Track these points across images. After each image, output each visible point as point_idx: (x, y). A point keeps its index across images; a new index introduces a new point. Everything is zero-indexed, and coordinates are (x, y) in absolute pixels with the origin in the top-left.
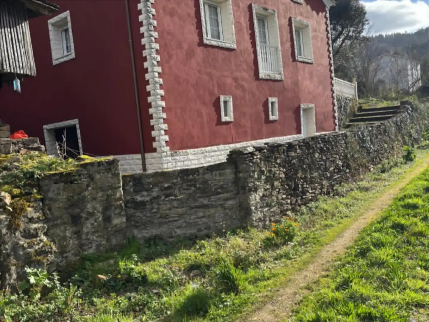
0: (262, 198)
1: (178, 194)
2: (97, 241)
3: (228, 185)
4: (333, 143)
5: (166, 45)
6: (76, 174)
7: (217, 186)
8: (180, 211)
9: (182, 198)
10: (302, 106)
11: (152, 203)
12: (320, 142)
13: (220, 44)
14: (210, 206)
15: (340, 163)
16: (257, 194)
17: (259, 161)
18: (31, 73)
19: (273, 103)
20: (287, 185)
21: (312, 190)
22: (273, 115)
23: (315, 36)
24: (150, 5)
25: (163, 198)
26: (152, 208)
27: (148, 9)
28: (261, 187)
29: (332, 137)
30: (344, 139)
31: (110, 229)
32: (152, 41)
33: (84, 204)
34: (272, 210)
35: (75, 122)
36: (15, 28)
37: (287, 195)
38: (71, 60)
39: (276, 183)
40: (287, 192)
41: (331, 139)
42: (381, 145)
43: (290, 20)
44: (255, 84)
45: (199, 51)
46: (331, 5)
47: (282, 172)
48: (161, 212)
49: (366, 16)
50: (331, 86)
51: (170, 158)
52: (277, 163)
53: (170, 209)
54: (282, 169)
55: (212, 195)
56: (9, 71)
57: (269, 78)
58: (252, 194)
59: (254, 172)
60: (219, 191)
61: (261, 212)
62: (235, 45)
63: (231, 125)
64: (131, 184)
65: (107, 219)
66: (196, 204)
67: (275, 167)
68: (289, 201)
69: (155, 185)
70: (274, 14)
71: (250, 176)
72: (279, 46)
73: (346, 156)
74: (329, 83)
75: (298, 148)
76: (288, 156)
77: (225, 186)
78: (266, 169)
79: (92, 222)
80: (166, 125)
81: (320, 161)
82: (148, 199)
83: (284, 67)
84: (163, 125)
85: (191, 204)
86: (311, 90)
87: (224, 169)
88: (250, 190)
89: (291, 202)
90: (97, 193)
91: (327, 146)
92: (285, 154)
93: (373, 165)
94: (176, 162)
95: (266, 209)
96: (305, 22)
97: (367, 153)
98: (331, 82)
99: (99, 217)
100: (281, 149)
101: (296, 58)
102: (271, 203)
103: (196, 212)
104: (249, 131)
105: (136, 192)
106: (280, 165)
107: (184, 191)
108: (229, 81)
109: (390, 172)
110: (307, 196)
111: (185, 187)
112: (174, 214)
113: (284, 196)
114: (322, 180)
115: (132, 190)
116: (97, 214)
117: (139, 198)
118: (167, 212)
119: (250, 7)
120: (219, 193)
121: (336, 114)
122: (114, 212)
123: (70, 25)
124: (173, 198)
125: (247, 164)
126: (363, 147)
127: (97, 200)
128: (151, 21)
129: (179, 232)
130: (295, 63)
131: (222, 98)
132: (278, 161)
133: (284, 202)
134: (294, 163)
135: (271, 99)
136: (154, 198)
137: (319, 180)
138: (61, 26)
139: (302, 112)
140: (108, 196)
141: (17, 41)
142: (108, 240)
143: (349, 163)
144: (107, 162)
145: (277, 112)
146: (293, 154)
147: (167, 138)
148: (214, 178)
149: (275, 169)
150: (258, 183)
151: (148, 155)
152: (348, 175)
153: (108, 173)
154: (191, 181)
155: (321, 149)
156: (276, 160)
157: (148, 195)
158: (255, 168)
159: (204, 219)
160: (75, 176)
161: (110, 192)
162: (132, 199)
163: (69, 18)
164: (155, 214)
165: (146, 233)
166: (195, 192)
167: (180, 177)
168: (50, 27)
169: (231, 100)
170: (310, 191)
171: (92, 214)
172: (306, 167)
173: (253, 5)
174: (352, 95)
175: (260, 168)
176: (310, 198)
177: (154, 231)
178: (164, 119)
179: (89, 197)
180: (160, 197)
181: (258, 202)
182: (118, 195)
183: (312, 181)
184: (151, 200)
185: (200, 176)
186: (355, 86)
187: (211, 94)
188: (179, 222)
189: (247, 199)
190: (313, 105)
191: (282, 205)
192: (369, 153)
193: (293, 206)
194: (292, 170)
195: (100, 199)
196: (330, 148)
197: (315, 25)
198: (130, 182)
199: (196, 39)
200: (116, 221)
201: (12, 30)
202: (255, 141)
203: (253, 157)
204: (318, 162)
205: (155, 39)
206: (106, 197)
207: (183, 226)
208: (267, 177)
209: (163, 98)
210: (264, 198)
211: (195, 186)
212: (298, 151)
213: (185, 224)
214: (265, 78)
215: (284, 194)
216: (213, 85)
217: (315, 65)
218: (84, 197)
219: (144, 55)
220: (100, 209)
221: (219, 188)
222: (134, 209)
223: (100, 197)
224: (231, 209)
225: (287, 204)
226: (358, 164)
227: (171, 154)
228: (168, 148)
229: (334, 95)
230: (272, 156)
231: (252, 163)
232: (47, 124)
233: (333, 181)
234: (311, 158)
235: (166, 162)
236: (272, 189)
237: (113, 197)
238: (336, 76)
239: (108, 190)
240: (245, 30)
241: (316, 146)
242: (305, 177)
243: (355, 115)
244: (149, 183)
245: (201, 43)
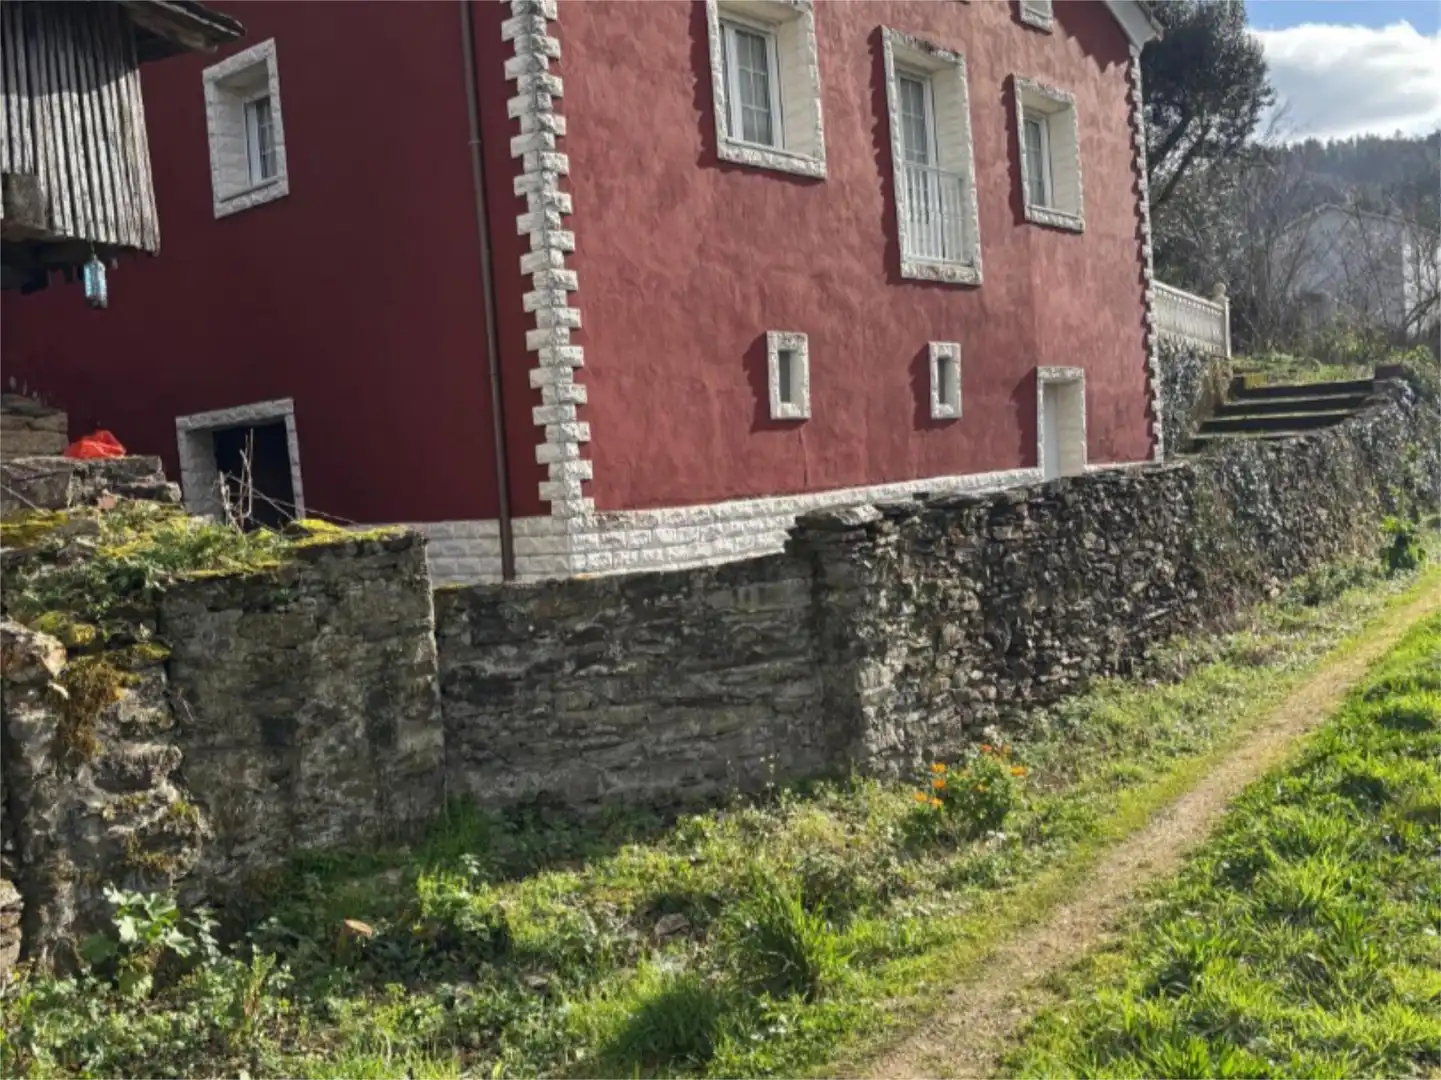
0: (901, 678)
1: (619, 659)
2: (345, 807)
3: (788, 631)
4: (1145, 501)
5: (591, 160)
6: (284, 581)
7: (752, 635)
8: (624, 712)
9: (631, 669)
10: (1043, 373)
11: (531, 686)
12: (1102, 494)
13: (772, 160)
14: (725, 699)
15: (1168, 569)
16: (883, 663)
17: (894, 554)
18: (143, 243)
19: (943, 362)
20: (989, 637)
21: (1070, 656)
22: (942, 400)
23: (1090, 139)
24: (543, 27)
25: (569, 667)
26: (533, 703)
27: (539, 38)
28: (899, 643)
29: (1142, 478)
30: (1180, 488)
31: (389, 768)
32: (545, 146)
33: (307, 681)
34: (934, 720)
35: (282, 407)
36: (94, 93)
37: (986, 672)
38: (275, 201)
39: (951, 630)
40: (987, 660)
41: (1138, 487)
42: (1306, 511)
43: (1009, 84)
44: (885, 294)
45: (703, 182)
46: (1149, 38)
47: (971, 594)
48: (562, 715)
49: (1266, 77)
50: (1143, 309)
51: (594, 538)
52: (954, 563)
53: (591, 707)
54: (970, 582)
55: (736, 664)
56: (70, 233)
57: (933, 277)
58: (869, 664)
59: (876, 589)
60: (758, 649)
61: (897, 724)
62: (823, 164)
63: (802, 429)
64: (464, 617)
65: (382, 735)
66: (679, 694)
67: (949, 576)
68: (992, 692)
69: (544, 624)
70: (956, 64)
71: (863, 602)
72: (972, 171)
73: (1187, 546)
74: (1136, 298)
75: (1026, 513)
76: (993, 540)
77: (778, 635)
78: (917, 579)
79: (332, 741)
80: (585, 427)
81: (1101, 561)
82: (518, 670)
83: (985, 243)
84: (574, 425)
85: (664, 693)
86: (1074, 321)
87: (776, 577)
88: (862, 651)
89: (999, 693)
90: (352, 645)
91: (1126, 509)
92: (984, 532)
93: (1279, 577)
94: (612, 550)
95: (915, 716)
96: (1060, 91)
97: (1258, 537)
98: (1143, 296)
99: (356, 726)
100: (968, 516)
101: (1027, 213)
102: (930, 697)
103: (678, 719)
104: (862, 451)
105: (481, 646)
106: (964, 570)
107: (638, 649)
108: (800, 284)
109: (1336, 604)
110: (1055, 677)
111: (646, 635)
112: (604, 723)
113: (977, 675)
114: (1104, 622)
115: (466, 639)
116: (347, 714)
117: (489, 667)
118: (584, 715)
119: (876, 40)
120: (756, 658)
121: (1158, 405)
122: (404, 709)
123: (274, 84)
124: (604, 669)
125: (854, 560)
126: (1246, 516)
127: (352, 669)
128: (545, 78)
129: (619, 783)
130: (1020, 229)
131: (775, 342)
132: (959, 556)
133: (976, 694)
134: (1012, 565)
135: (938, 349)
136: (540, 668)
137: (1095, 624)
138: (245, 89)
139: (1040, 392)
140: (387, 656)
141: (100, 135)
142: (381, 804)
143: (1199, 567)
144: (386, 545)
145: (956, 391)
146: (1009, 533)
147: (587, 468)
148: (742, 605)
149: (949, 582)
150: (889, 629)
151: (521, 525)
152: (1194, 609)
153: (389, 579)
154: (664, 612)
155: (1105, 519)
156: (951, 553)
157: (520, 659)
158: (881, 574)
159: (702, 744)
160: (278, 586)
161: (393, 644)
162: (464, 668)
163: (272, 66)
164: (542, 721)
165: (512, 784)
166: (678, 653)
167: (629, 601)
168: (210, 93)
169: (805, 347)
170: (1066, 660)
171: (332, 717)
172: (1053, 579)
173: (886, 32)
174: (1212, 340)
175: (899, 577)
176: (1064, 681)
177: (536, 778)
178: (578, 406)
179: (324, 658)
180: (560, 666)
181: (889, 693)
182: (419, 656)
183: (1069, 628)
184: (528, 673)
185: (695, 599)
186: (1223, 312)
187: (739, 324)
188: (621, 749)
189: (851, 679)
190: (1079, 372)
191: (967, 702)
192: (1265, 536)
193: (1007, 708)
194: (1006, 588)
195: (360, 668)
196: (1135, 515)
197: (1093, 100)
198: (460, 610)
199: (694, 140)
200: (410, 742)
201: (86, 97)
202: (880, 487)
203: (872, 539)
204: (1093, 562)
205: (557, 137)
206: (379, 662)
207: (633, 765)
208: (919, 607)
209: (576, 335)
210: (910, 679)
211: (678, 633)
212: (1027, 522)
213: (639, 758)
214: (920, 277)
215: (975, 667)
216: (745, 298)
217: (1087, 235)
218: (307, 659)
219: (518, 192)
220: (358, 700)
221: (756, 642)
222: (469, 700)
223: (360, 659)
224: (794, 713)
225: (987, 701)
226: (1227, 575)
227: (600, 521)
228: (590, 502)
229: (1152, 338)
230: (940, 537)
231: (871, 557)
232: (188, 411)
233: (1144, 628)
234: (1072, 549)
235: (581, 548)
236: (936, 649)
237: (402, 661)
238: (1158, 277)
239: (388, 637)
240: (857, 116)
241: (1088, 509)
242: (1049, 611)
243: (1221, 410)
244: (524, 619)
245: (709, 157)
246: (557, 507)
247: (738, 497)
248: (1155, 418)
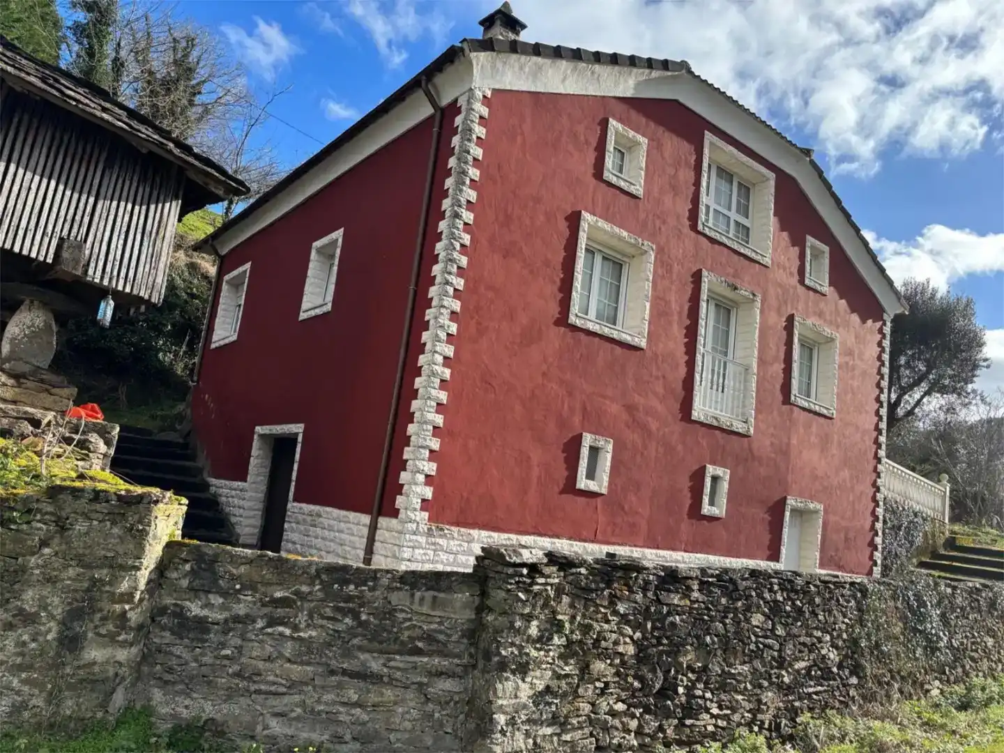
0: (539, 697)
1: (302, 626)
2: (18, 693)
3: (449, 636)
4: (817, 600)
5: (478, 309)
6: (19, 506)
7: (418, 632)
8: (296, 670)
9: (311, 637)
10: (791, 502)
11: (225, 632)
12: (776, 587)
13: (615, 335)
14: (386, 679)
15: (833, 655)
16: (523, 681)
17: (552, 594)
18: (150, 297)
19: (715, 479)
20: (641, 679)
21: (720, 708)
22: (712, 503)
23: (847, 363)
24: (461, 226)
25: (260, 624)
26: (223, 645)
27: (456, 232)
28: (544, 666)
29: (818, 583)
30: (855, 597)
31: (68, 670)
32: (446, 294)
33: (16, 587)
34: (567, 737)
35: (298, 428)
37: (629, 706)
38: (325, 314)
39: (599, 666)
40: (633, 696)
41: (812, 588)
42: (974, 637)
43: (791, 319)
44: (678, 427)
45: (556, 335)
46: (898, 312)
47: (628, 640)
48: (243, 660)
49: (985, 349)
50: (874, 475)
51: (423, 540)
52: (615, 613)
53: (269, 659)
54: (629, 631)
55: (400, 653)
56: (97, 281)
57: (715, 423)
58: (507, 679)
59: (528, 618)
60: (420, 644)
61: (527, 734)
62: (645, 340)
64: (188, 567)
65: (71, 642)
66: (345, 666)
67: (608, 622)
68: (634, 724)
69: (251, 586)
70: (753, 301)
71: (512, 626)
72: (755, 366)
73: (855, 642)
74: (871, 468)
75: (696, 587)
76: (659, 601)
77: (441, 637)
78: (573, 618)
79: (26, 637)
80: (434, 466)
81: (766, 637)
82: (220, 616)
83: (758, 411)
84: (425, 463)
85: (333, 662)
86: (820, 473)
87: (449, 589)
88: (503, 666)
89: (640, 726)
90: (66, 567)
91: (798, 603)
92: (650, 594)
93: (940, 680)
95: (549, 731)
96: (828, 331)
97: (925, 648)
98: (876, 468)
99: (50, 630)
100: (636, 578)
101: (793, 398)
102: (566, 717)
103: (340, 686)
105: (194, 591)
106: (624, 619)
107: (321, 622)
108: (614, 408)
109: (982, 715)
110: (698, 723)
111: (328, 612)
112: (277, 676)
113: (620, 707)
114: (760, 686)
115: (185, 583)
116: (44, 620)
117: (195, 609)
118: (261, 665)
119: (697, 277)
120: (418, 652)
121: (878, 540)
122: (96, 627)
123: (338, 251)
124: (288, 632)
125: (509, 590)
126: (915, 630)
127: (59, 585)
128: (456, 255)
129: (276, 726)
130: (788, 407)
131: (588, 440)
132: (621, 608)
133: (617, 722)
134: (673, 624)
135: (711, 470)
136: (237, 619)
137: (749, 687)
139: (787, 514)
140: (94, 582)
142: (53, 698)
143: (863, 662)
144: (120, 498)
145: (723, 500)
146: (676, 599)
147: (428, 493)
148: (416, 607)
149: (606, 626)
150: (534, 653)
151: (383, 521)
152: (852, 692)
153: (114, 523)
154: (349, 599)
155: (775, 609)
156: (612, 604)
157: (223, 608)
158: (534, 607)
159: (358, 711)
160: (13, 509)
161: (102, 574)
162: (176, 605)
163: (340, 241)
164: (226, 662)
165: (187, 707)
166: (352, 633)
167: (322, 582)
169: (610, 447)
170: (715, 711)
171: (28, 619)
172: (713, 643)
173: (705, 273)
174: (934, 509)
175: (554, 612)
176: (710, 728)
177: (208, 707)
178: (431, 451)
179: (37, 572)
180: (254, 621)
181: (525, 706)
182: (124, 586)
183: (725, 685)
184: (226, 620)
185: (377, 593)
186: (945, 493)
187: (562, 424)
188: (286, 699)
189: (490, 686)
190: (820, 507)
191: (606, 729)
192: (931, 648)
193: (647, 740)
194: (665, 641)
195: (69, 586)
196: (805, 608)
197: (851, 340)
198: (186, 561)
199: (554, 310)
200: (95, 653)
203: (533, 578)
204: (757, 636)
205: (455, 290)
206: (86, 585)
207: (293, 715)
208: (570, 642)
209: (440, 407)
210: (548, 698)
211: (356, 616)
212: (696, 595)
213: (299, 710)
214: (705, 422)
215: (619, 700)
216: (572, 409)
217: (837, 423)
218: (24, 569)
219: (427, 318)
220: (58, 612)
221: (420, 639)
222: (173, 633)
223: (69, 579)
224: (443, 704)
225: (628, 731)
226: (890, 671)
227: (430, 529)
228: (426, 515)
229: (879, 496)
230: (603, 590)
231: (527, 591)
232: (261, 424)
233: (800, 699)
234: (737, 622)
235: (412, 544)
236: (581, 679)
237: (107, 588)
238: (888, 457)
239: (100, 567)
240: (676, 318)
241: (760, 596)
242: (705, 669)
243: (935, 555)
244: (234, 578)
245: (563, 320)
246: (402, 515)
247: (541, 535)
248: (876, 549)
